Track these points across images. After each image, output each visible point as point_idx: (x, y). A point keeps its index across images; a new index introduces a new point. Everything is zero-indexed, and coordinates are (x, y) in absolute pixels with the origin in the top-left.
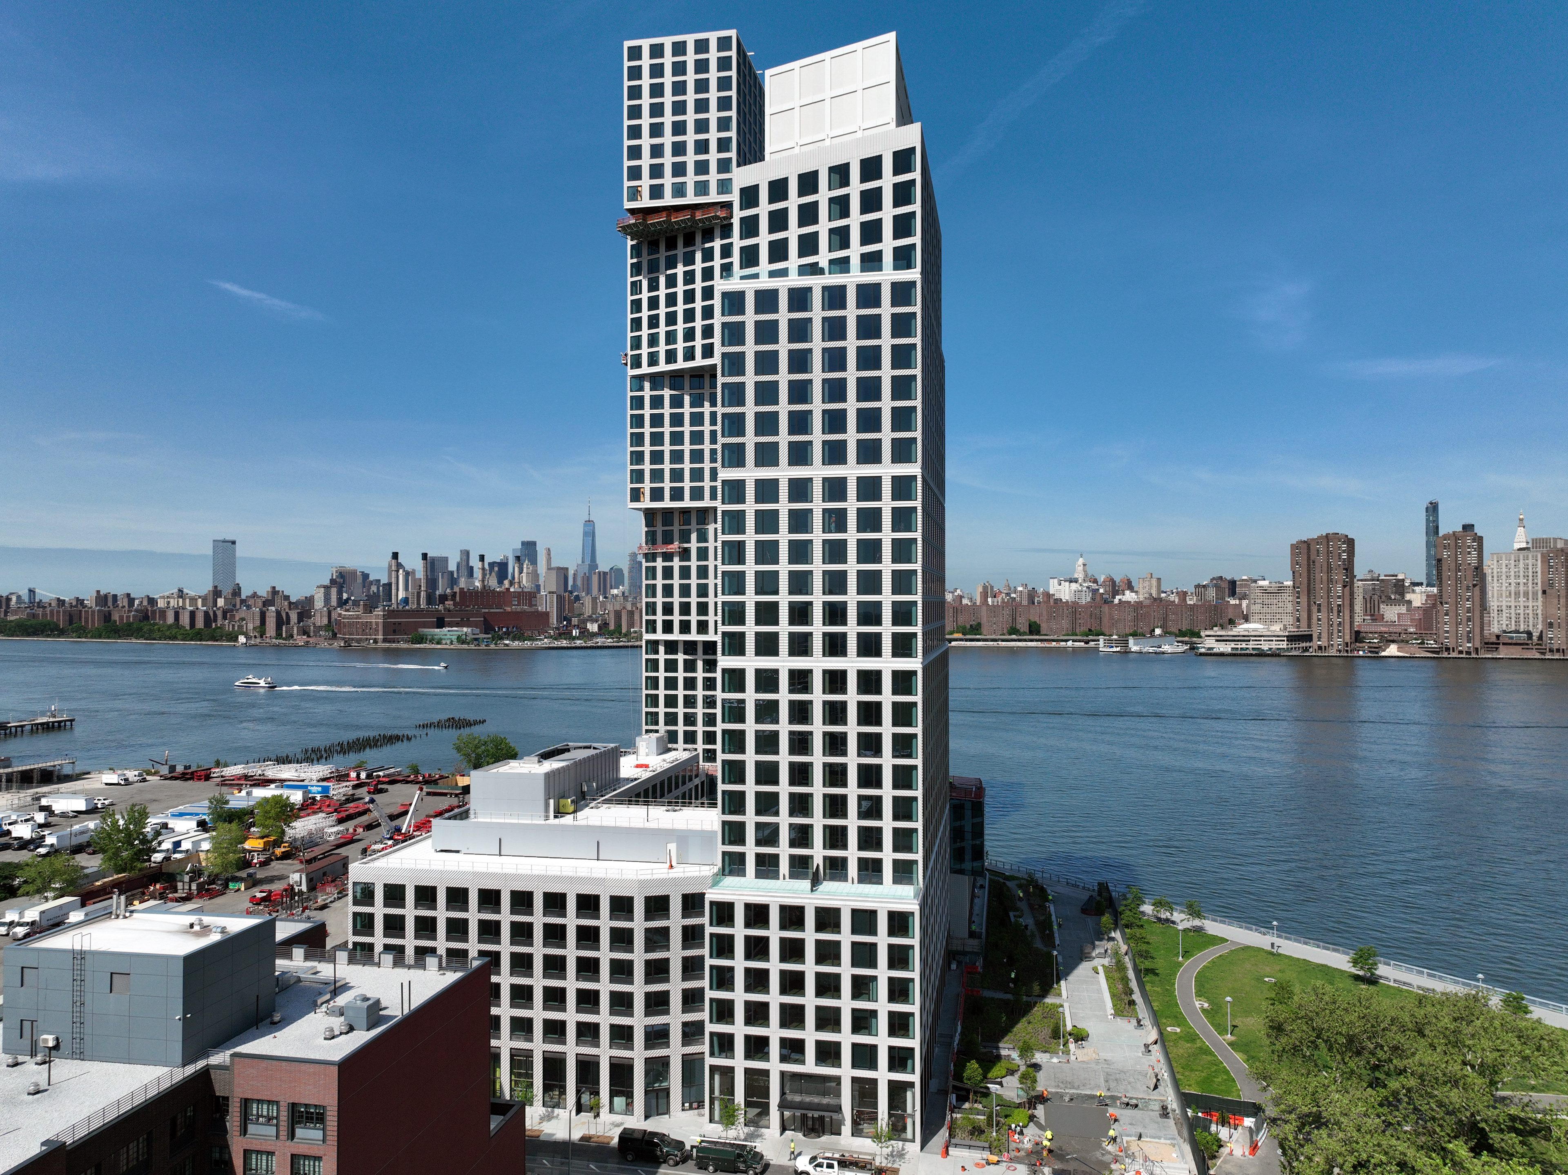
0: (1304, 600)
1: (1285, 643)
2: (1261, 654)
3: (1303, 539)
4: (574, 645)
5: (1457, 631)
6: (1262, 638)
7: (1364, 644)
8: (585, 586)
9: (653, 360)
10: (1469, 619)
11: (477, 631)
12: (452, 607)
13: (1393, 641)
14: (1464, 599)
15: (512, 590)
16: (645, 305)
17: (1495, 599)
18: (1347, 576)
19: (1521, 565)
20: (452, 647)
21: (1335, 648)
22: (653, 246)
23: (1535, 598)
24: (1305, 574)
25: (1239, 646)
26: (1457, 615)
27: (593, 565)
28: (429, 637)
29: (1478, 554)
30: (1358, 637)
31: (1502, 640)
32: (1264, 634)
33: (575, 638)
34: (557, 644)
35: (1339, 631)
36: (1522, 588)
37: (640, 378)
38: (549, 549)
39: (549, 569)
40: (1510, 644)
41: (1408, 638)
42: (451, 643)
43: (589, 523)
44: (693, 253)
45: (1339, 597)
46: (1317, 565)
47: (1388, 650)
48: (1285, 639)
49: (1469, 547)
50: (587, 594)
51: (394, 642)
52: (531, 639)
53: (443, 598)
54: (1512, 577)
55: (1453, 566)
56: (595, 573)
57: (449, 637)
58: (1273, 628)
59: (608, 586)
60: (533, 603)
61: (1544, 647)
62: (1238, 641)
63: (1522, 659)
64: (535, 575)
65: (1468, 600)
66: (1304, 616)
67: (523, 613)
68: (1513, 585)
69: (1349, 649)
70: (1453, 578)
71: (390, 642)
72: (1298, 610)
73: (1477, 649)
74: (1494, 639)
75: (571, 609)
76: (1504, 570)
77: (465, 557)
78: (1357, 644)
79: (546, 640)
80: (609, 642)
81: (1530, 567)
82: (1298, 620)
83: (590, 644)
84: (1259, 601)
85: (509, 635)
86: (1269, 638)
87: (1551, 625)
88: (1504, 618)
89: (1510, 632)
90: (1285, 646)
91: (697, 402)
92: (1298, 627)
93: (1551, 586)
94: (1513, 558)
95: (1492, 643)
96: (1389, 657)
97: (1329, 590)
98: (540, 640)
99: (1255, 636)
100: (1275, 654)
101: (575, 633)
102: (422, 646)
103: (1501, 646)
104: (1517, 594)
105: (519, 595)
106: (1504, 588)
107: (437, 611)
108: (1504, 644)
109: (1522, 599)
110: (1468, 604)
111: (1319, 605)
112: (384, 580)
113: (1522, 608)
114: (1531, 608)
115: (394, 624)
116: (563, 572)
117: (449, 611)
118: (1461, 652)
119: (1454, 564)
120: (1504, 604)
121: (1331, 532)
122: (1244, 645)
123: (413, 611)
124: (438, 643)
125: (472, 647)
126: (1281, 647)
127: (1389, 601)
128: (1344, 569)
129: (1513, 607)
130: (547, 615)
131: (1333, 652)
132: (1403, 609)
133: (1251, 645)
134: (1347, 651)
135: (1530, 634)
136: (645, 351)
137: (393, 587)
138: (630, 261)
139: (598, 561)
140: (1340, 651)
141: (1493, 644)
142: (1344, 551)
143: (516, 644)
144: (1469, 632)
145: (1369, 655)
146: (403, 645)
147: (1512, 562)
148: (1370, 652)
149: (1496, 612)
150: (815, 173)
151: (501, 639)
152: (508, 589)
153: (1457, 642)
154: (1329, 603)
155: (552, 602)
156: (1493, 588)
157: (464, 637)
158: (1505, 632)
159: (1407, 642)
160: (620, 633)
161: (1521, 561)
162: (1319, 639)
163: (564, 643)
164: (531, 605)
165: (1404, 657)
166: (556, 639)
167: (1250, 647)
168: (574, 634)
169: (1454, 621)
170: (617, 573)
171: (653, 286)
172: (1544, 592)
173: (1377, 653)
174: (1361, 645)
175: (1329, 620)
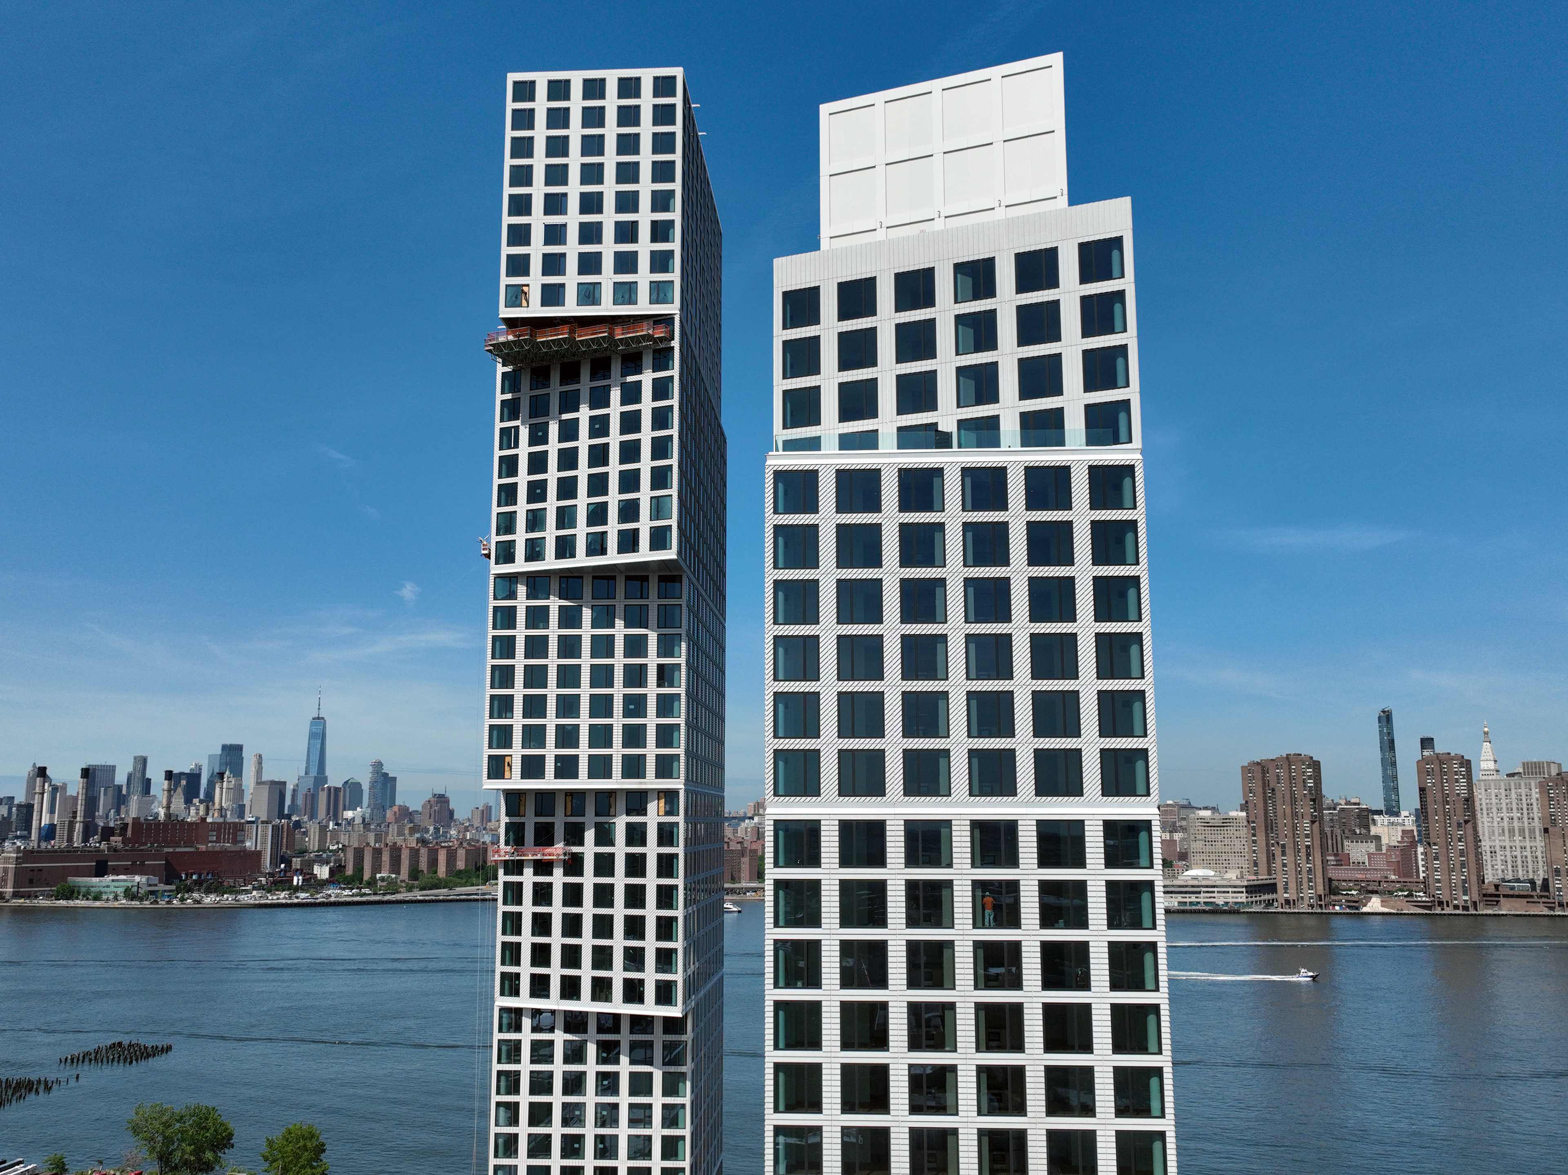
0: (1261, 837)
1: (1244, 895)
2: (1216, 911)
3: (1256, 760)
4: (296, 901)
5: (1450, 879)
6: (1216, 889)
7: (1340, 897)
8: (309, 807)
9: (534, 551)
10: (1463, 865)
11: (155, 880)
12: (120, 846)
13: (1376, 892)
14: (1455, 839)
15: (209, 820)
16: (523, 465)
17: (1487, 837)
18: (1314, 808)
19: (1514, 796)
20: (116, 904)
21: (1306, 901)
22: (540, 376)
23: (1533, 838)
24: (1261, 805)
25: (1188, 900)
26: (1449, 859)
27: (321, 778)
28: (83, 890)
29: (1468, 783)
30: (1332, 888)
31: (1502, 891)
32: (1218, 883)
33: (297, 889)
34: (272, 899)
35: (1310, 880)
36: (1516, 824)
37: (512, 579)
38: (260, 756)
39: (259, 783)
40: (1512, 896)
41: (1390, 888)
42: (116, 898)
43: (319, 720)
44: (607, 390)
45: (1307, 836)
46: (1278, 795)
47: (1369, 904)
48: (1244, 890)
49: (1456, 773)
50: (311, 819)
51: (29, 897)
52: (232, 890)
53: (107, 833)
54: (1504, 810)
55: (1439, 795)
56: (323, 789)
57: (112, 889)
58: (1227, 876)
59: (341, 806)
60: (239, 838)
61: (1551, 900)
62: (1186, 892)
63: (1529, 915)
64: (239, 791)
65: (1460, 841)
66: (1263, 859)
67: (224, 852)
68: (1506, 820)
69: (1323, 903)
70: (1440, 812)
71: (22, 897)
72: (1254, 852)
73: (1475, 903)
74: (1492, 890)
75: (291, 844)
76: (1494, 801)
77: (139, 766)
78: (1333, 897)
79: (254, 893)
80: (346, 894)
81: (1524, 798)
82: (1256, 864)
83: (320, 898)
84: (1200, 837)
85: (201, 884)
86: (1224, 889)
87: (1557, 872)
88: (1499, 862)
89: (1509, 881)
90: (1244, 900)
91: (603, 618)
92: (1256, 874)
93: (1554, 823)
94: (1503, 787)
95: (1491, 895)
96: (1372, 914)
97: (1294, 827)
98: (247, 892)
99: (1207, 886)
100: (1233, 911)
101: (296, 880)
102: (71, 903)
103: (1502, 899)
104: (1512, 832)
105: (218, 828)
106: (1495, 824)
107: (98, 850)
108: (1505, 896)
109: (1517, 838)
110: (1461, 846)
111: (1283, 846)
112: (20, 798)
113: (1518, 849)
114: (1528, 848)
115: (32, 870)
116: (278, 787)
117: (115, 850)
118: (1456, 907)
119: (1441, 795)
120: (1497, 844)
121: (1292, 753)
122: (1193, 899)
123: (62, 851)
124: (97, 898)
125: (147, 904)
126: (1239, 900)
127: (1355, 837)
128: (1312, 800)
129: (1508, 848)
130: (257, 855)
131: (1303, 908)
132: (1372, 847)
133: (1203, 898)
134: (1321, 906)
135: (1532, 882)
136: (521, 537)
137: (35, 814)
138: (499, 397)
139: (328, 772)
140: (1312, 906)
141: (1493, 897)
142: (1310, 777)
143: (210, 900)
144: (1464, 881)
145: (1348, 911)
146: (42, 902)
147: (1502, 791)
148: (1349, 907)
149: (1489, 854)
150: (929, 274)
151: (189, 890)
152: (203, 820)
153: (1451, 894)
154: (1296, 844)
155: (265, 836)
156: (1484, 823)
157: (135, 889)
158: (1504, 880)
159: (1391, 893)
160: (361, 880)
161: (1513, 791)
162: (1286, 890)
163: (282, 896)
164: (235, 842)
165: (1390, 914)
166: (269, 891)
167: (1202, 900)
168: (295, 883)
169: (1445, 866)
170: (354, 788)
171: (539, 436)
172: (1546, 830)
173: (1357, 908)
174: (1336, 898)
175: (1297, 865)
